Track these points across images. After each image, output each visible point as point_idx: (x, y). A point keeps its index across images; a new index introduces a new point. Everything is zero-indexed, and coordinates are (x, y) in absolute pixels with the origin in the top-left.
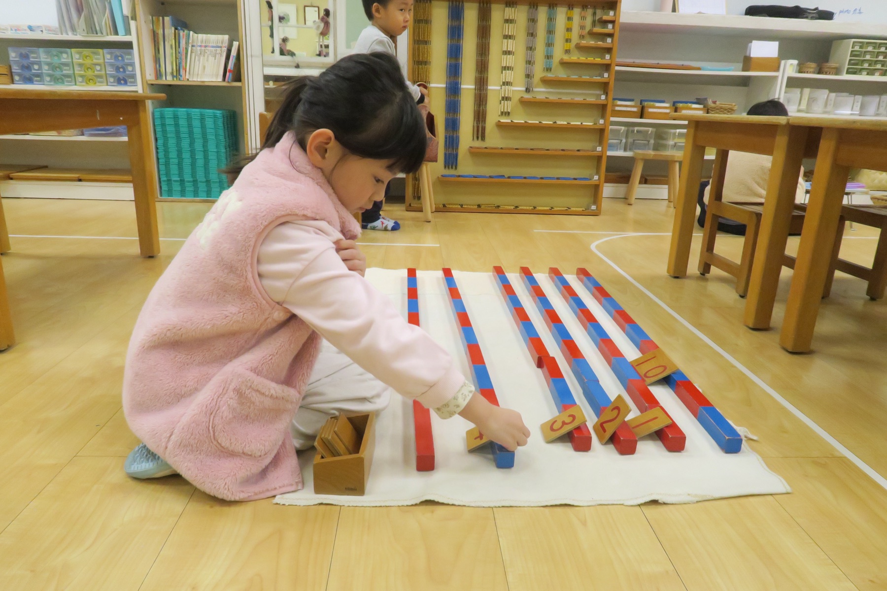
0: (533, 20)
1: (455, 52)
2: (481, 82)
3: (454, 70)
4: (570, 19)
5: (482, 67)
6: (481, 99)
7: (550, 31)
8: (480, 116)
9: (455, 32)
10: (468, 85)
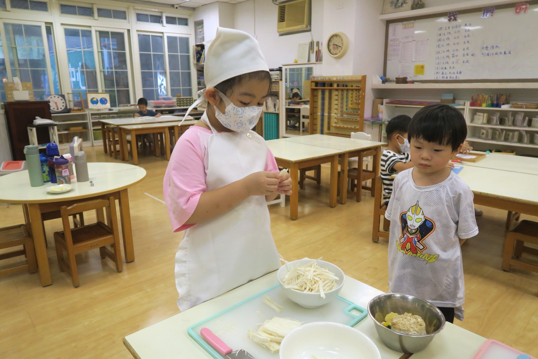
0: (342, 95)
1: (323, 104)
2: (329, 113)
3: (323, 110)
4: (352, 94)
5: (330, 109)
6: (329, 118)
7: (347, 98)
8: (329, 123)
9: (323, 99)
10: (326, 114)
